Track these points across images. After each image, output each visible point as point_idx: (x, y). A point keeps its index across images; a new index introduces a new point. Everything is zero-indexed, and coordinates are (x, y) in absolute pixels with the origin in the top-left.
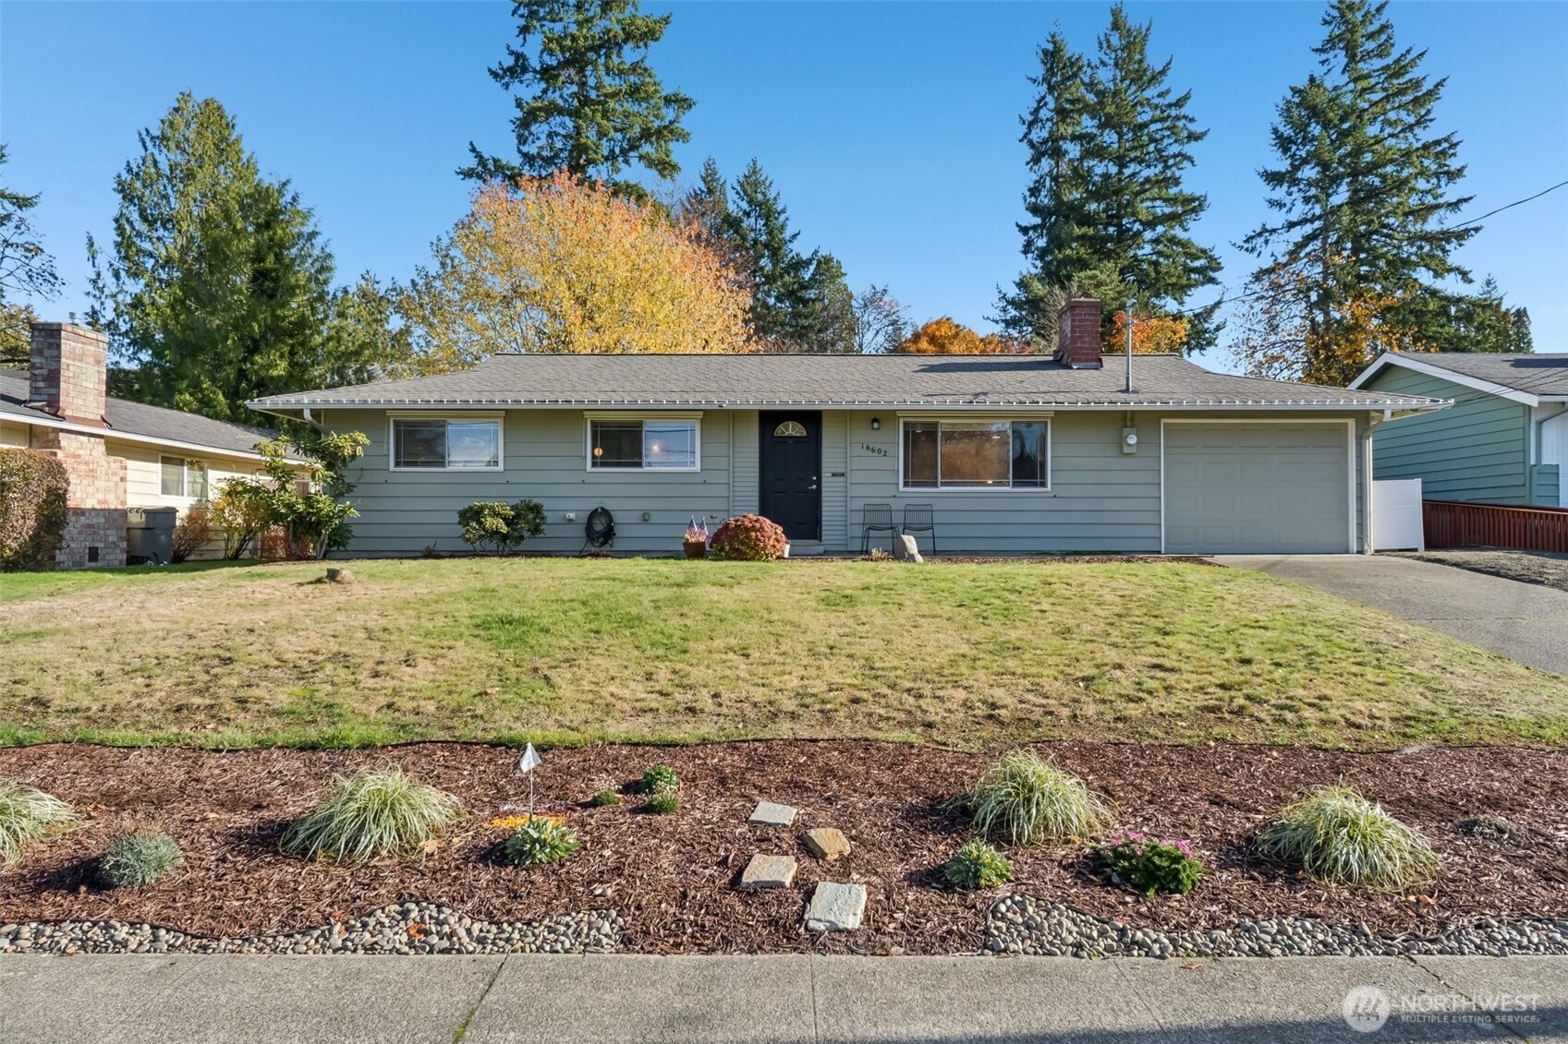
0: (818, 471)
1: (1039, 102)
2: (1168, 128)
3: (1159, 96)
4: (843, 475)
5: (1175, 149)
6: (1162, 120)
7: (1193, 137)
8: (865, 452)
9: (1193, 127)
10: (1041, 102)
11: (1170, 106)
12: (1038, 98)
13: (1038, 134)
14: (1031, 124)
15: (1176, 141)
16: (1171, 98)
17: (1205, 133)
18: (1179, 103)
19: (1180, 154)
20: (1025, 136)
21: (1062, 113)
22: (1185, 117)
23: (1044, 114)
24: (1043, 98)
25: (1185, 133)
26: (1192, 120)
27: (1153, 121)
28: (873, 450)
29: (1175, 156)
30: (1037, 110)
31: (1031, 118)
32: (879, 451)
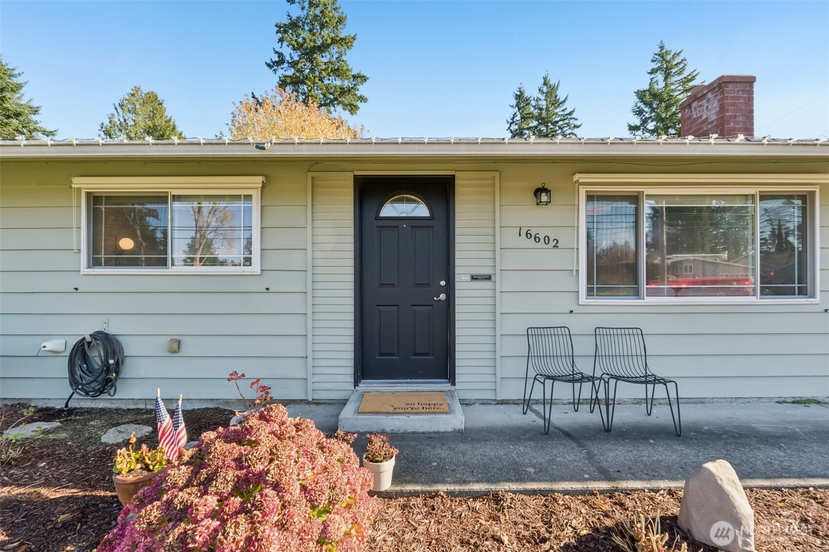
0: (449, 272)
1: (514, 115)
2: (566, 124)
3: (562, 111)
4: (488, 278)
5: (569, 131)
6: (563, 120)
7: (576, 127)
8: (524, 242)
9: (577, 123)
10: (515, 115)
11: (567, 115)
12: (513, 113)
13: (514, 127)
14: (511, 123)
15: (569, 129)
16: (567, 112)
17: (580, 126)
18: (570, 114)
19: (572, 133)
20: (509, 128)
21: (523, 118)
22: (574, 118)
23: (517, 118)
24: (516, 113)
25: (573, 126)
26: (576, 119)
27: (560, 120)
28: (537, 239)
29: (569, 134)
30: (513, 119)
31: (511, 121)
32: (547, 240)
